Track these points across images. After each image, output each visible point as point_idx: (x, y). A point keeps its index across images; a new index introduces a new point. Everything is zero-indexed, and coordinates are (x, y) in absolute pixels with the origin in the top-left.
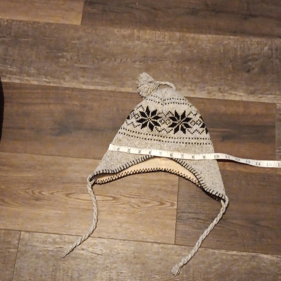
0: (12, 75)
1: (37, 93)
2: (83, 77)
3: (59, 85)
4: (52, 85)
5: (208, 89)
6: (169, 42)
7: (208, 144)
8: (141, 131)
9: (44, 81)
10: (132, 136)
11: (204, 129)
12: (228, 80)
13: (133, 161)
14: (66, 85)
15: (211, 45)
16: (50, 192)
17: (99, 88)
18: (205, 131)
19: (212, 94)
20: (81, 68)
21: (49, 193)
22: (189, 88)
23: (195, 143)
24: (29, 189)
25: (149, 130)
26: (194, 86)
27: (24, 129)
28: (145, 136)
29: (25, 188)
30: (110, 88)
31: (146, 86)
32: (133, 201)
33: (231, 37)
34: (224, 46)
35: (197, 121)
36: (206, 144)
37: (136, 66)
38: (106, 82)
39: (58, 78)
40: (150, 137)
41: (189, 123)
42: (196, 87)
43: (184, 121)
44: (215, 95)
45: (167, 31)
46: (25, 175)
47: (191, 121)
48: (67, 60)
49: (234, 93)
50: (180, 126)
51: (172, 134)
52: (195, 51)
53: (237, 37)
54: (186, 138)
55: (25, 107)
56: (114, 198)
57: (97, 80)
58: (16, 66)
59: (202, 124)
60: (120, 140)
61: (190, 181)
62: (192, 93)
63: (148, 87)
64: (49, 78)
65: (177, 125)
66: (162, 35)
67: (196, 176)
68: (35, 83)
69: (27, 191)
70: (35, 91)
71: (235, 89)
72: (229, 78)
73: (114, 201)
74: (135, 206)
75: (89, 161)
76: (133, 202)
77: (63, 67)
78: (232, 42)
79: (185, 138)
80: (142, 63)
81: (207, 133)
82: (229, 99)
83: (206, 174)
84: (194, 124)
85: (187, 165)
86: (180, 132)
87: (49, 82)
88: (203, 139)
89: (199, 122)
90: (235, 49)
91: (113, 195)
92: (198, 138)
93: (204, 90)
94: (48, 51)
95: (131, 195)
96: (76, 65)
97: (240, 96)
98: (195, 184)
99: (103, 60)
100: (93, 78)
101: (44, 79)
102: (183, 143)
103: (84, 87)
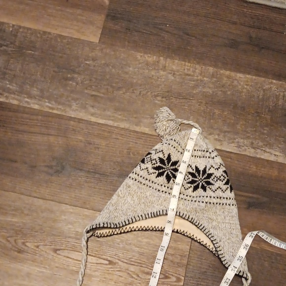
0: (10, 93)
1: (37, 120)
2: (93, 107)
3: (64, 114)
4: (55, 112)
5: (238, 142)
6: (199, 78)
7: (231, 205)
8: (156, 180)
9: (47, 106)
10: (144, 184)
11: (229, 186)
12: (263, 134)
13: (142, 216)
14: (73, 114)
15: (248, 87)
16: (36, 244)
17: (110, 123)
18: (229, 189)
19: (243, 148)
20: (92, 96)
21: (35, 246)
22: (217, 137)
23: (217, 204)
24: (11, 237)
25: (166, 181)
26: (221, 136)
27: (16, 162)
28: (159, 188)
29: (8, 235)
30: (123, 125)
31: (165, 123)
32: (132, 268)
33: (274, 81)
34: (264, 90)
35: (220, 177)
36: (229, 205)
37: (157, 102)
38: (120, 117)
39: (63, 104)
40: (164, 189)
41: (210, 180)
42: (224, 136)
43: (205, 179)
44: (245, 150)
45: (198, 63)
46: (9, 219)
47: (212, 177)
48: (77, 84)
49: (268, 150)
50: (201, 183)
51: (190, 192)
52: (229, 93)
53: (280, 82)
54: (207, 197)
55: (20, 136)
56: (111, 262)
57: (109, 113)
58: (16, 84)
59: (226, 180)
60: (129, 187)
61: (206, 247)
62: (219, 143)
63: (168, 125)
64: (53, 103)
65: (197, 183)
66: (192, 67)
67: (214, 244)
68: (36, 107)
69: (9, 239)
70: (35, 117)
71: (270, 146)
72: (265, 132)
73: (110, 266)
74: (134, 276)
75: (87, 212)
76: (133, 270)
77: (72, 92)
78: (274, 88)
79: (205, 197)
80: (164, 99)
81: (231, 191)
82: (262, 157)
83: (226, 243)
84: (217, 180)
85: (204, 229)
86: (200, 190)
87: (53, 109)
88: (227, 198)
89: (222, 177)
90: (277, 97)
91: (109, 259)
92: (221, 198)
93: (233, 142)
94: (56, 69)
95: (132, 261)
96: (86, 91)
97: (275, 155)
98: (212, 252)
99: (119, 89)
100: (105, 110)
101: (47, 104)
102: (203, 202)
103: (93, 119)
